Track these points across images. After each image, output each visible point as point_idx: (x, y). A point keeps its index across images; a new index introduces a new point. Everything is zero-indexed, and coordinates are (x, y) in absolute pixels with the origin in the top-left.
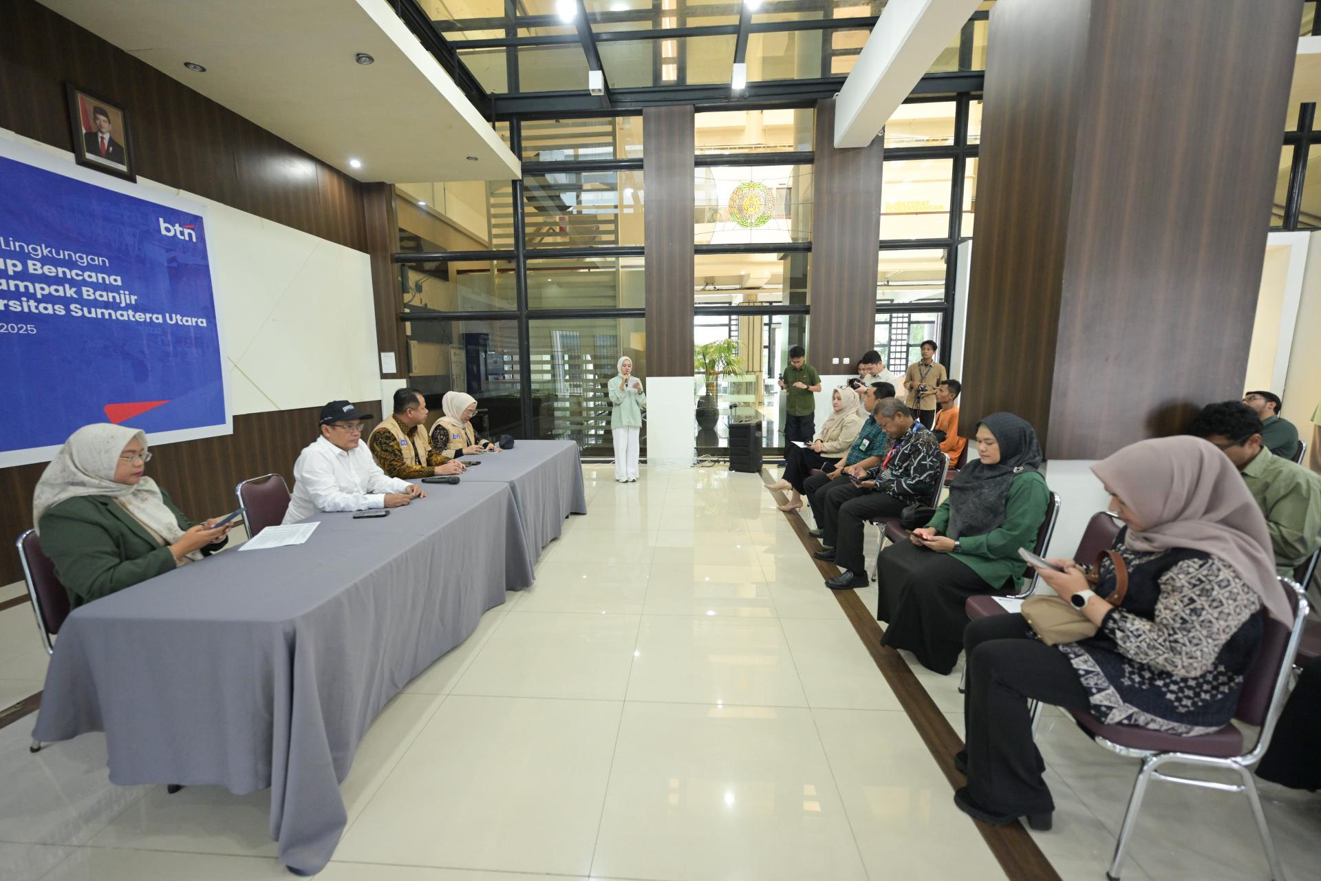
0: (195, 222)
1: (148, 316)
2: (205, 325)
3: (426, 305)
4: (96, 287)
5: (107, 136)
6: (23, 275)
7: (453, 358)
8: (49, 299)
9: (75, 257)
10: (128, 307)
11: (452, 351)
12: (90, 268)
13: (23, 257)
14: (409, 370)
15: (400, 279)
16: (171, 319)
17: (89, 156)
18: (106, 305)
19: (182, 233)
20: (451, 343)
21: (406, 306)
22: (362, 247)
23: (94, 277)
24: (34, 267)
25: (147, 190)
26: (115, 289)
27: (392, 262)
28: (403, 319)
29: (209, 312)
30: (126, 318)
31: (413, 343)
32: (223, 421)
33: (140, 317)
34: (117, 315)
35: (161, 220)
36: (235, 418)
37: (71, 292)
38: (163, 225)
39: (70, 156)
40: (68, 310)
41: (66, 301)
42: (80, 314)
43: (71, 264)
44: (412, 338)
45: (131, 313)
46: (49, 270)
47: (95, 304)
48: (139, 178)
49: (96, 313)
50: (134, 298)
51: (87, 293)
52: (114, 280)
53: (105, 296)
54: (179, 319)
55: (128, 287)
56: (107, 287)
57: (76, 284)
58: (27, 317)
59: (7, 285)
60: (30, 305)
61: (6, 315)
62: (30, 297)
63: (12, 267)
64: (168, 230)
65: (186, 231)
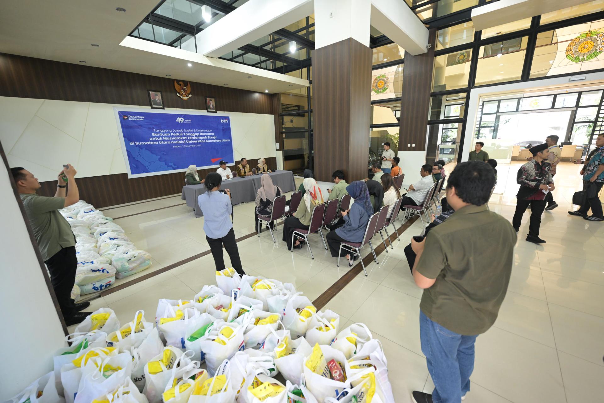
0: (228, 118)
1: (219, 140)
2: (229, 141)
3: (294, 126)
4: (210, 136)
5: (212, 105)
6: (200, 136)
7: (304, 143)
8: (203, 139)
10: (215, 139)
11: (304, 140)
12: (209, 132)
13: (199, 132)
14: (284, 148)
15: (281, 121)
17: (209, 110)
18: (212, 139)
19: (225, 121)
20: (305, 137)
21: (283, 128)
22: (271, 113)
23: (210, 134)
24: (201, 134)
25: (220, 114)
27: (279, 116)
28: (282, 133)
29: (230, 137)
31: (285, 140)
32: (233, 162)
33: (217, 141)
34: (213, 141)
36: (236, 162)
37: (206, 138)
38: (221, 120)
40: (206, 141)
41: (205, 139)
43: (206, 132)
44: (285, 138)
45: (216, 140)
46: (203, 134)
47: (210, 139)
48: (217, 111)
49: (210, 141)
50: (216, 137)
51: (209, 137)
52: (213, 134)
53: (211, 138)
54: (224, 140)
55: (215, 135)
56: (212, 136)
57: (207, 136)
58: (200, 143)
59: (197, 138)
60: (200, 141)
61: (197, 143)
62: (200, 139)
63: (198, 134)
64: (222, 121)
65: (226, 121)
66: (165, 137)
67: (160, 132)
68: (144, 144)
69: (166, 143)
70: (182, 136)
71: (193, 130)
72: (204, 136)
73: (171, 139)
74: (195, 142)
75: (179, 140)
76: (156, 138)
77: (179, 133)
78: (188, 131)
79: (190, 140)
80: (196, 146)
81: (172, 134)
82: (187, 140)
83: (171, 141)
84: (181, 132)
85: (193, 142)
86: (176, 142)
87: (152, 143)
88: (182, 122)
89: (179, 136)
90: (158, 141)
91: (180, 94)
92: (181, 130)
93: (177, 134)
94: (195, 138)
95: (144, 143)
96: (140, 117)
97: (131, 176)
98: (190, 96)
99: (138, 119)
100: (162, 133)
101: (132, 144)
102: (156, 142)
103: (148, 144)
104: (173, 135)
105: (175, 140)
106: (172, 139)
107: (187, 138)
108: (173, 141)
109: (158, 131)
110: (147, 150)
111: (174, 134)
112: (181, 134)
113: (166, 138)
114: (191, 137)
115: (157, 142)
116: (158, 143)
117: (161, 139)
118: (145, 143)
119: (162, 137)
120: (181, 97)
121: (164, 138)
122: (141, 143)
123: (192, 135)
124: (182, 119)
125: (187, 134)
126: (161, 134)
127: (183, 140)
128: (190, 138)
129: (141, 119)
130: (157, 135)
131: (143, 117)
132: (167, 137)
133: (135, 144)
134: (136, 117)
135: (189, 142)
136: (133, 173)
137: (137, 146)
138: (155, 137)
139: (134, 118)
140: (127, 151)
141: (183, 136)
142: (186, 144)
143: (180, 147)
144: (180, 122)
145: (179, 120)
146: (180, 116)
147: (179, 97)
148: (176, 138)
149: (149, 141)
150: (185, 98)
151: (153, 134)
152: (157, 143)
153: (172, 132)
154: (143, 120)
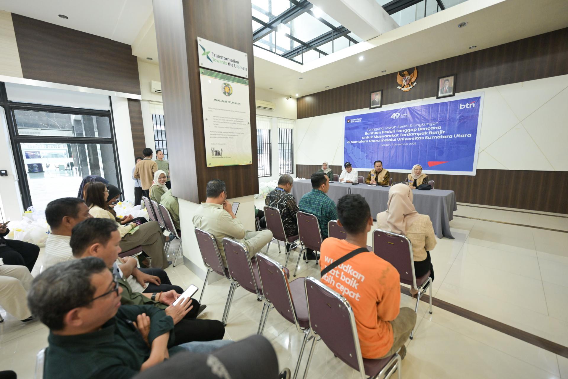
0: (477, 100)
1: (447, 136)
2: (470, 136)
4: (433, 131)
5: (447, 87)
6: (417, 132)
8: (421, 136)
9: (429, 124)
10: (441, 134)
12: (433, 126)
13: (417, 127)
16: (456, 136)
17: (441, 95)
18: (435, 135)
19: (469, 106)
23: (433, 128)
24: (419, 129)
25: (460, 96)
26: (439, 130)
30: (440, 138)
32: (471, 170)
33: (445, 137)
34: (437, 137)
35: (461, 104)
36: (478, 170)
37: (426, 133)
38: (461, 105)
40: (425, 138)
41: (424, 136)
42: (427, 138)
43: (428, 126)
45: (442, 136)
46: (423, 129)
47: (432, 135)
48: (456, 94)
49: (432, 138)
50: (444, 132)
51: (430, 133)
52: (439, 128)
53: (435, 133)
54: (459, 136)
55: (443, 129)
56: (436, 130)
57: (428, 131)
58: (415, 141)
59: (413, 134)
60: (417, 138)
61: (411, 141)
62: (417, 136)
63: (415, 130)
64: (463, 107)
65: (471, 105)
66: (375, 135)
67: (371, 131)
69: (375, 142)
70: (393, 134)
71: (409, 126)
72: (424, 131)
73: (381, 137)
74: (409, 139)
75: (391, 138)
76: (367, 137)
77: (391, 130)
78: (403, 127)
80: (409, 144)
81: (383, 132)
82: (400, 137)
83: (380, 139)
84: (394, 129)
85: (406, 140)
86: (386, 140)
87: (363, 142)
88: (397, 118)
89: (391, 134)
90: (368, 139)
91: (401, 86)
92: (394, 127)
93: (389, 132)
94: (409, 134)
95: (357, 142)
96: (359, 119)
98: (415, 84)
99: (357, 121)
100: (374, 132)
101: (349, 142)
103: (360, 142)
105: (385, 138)
106: (382, 137)
107: (399, 135)
108: (383, 139)
109: (371, 130)
110: (358, 148)
111: (386, 132)
112: (393, 131)
113: (377, 137)
114: (405, 133)
115: (368, 141)
116: (369, 141)
117: (372, 137)
119: (373, 135)
120: (402, 89)
122: (355, 142)
123: (406, 131)
124: (397, 115)
125: (400, 131)
126: (372, 133)
127: (394, 138)
128: (403, 135)
129: (359, 120)
130: (369, 134)
131: (361, 119)
132: (379, 135)
133: (351, 142)
134: (356, 119)
135: (400, 139)
137: (351, 144)
138: (366, 136)
139: (354, 121)
140: (345, 148)
141: (396, 133)
142: (397, 142)
143: (389, 145)
144: (394, 118)
145: (394, 115)
146: (395, 111)
147: (400, 89)
148: (386, 136)
149: (361, 139)
150: (407, 89)
151: (366, 134)
152: (367, 141)
153: (385, 130)
154: (360, 121)
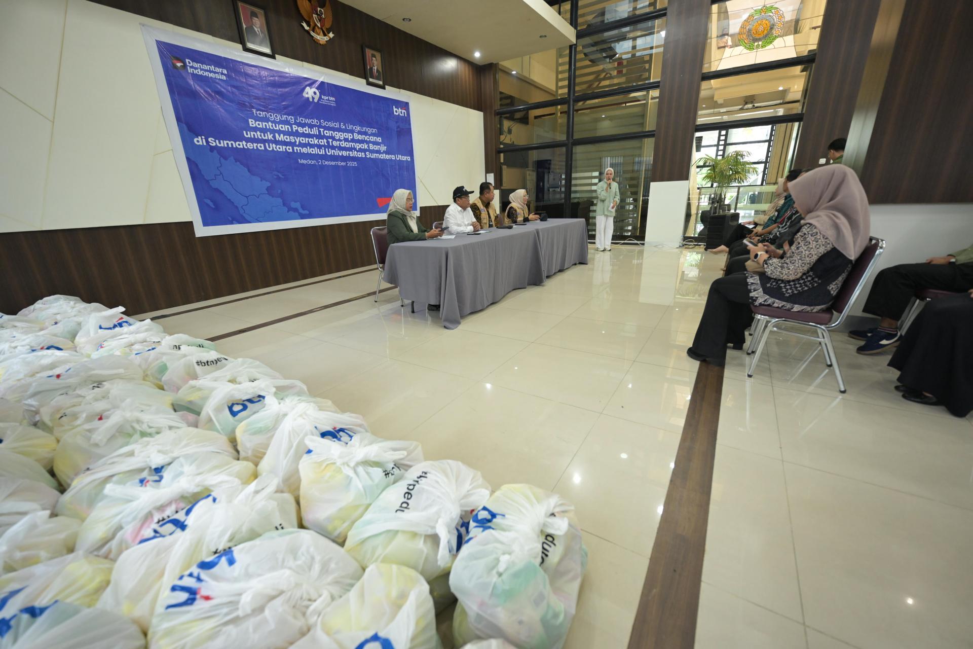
0: (405, 106)
1: (390, 156)
2: (409, 160)
3: (513, 142)
5: (376, 68)
6: (353, 140)
7: (528, 177)
8: (361, 150)
9: (367, 130)
10: (384, 152)
11: (528, 172)
12: (372, 134)
13: (352, 132)
14: (501, 184)
15: (499, 126)
16: (398, 157)
17: (371, 80)
18: (377, 152)
19: (402, 112)
20: (528, 167)
21: (501, 143)
22: (478, 108)
23: (373, 139)
24: (356, 136)
25: (390, 93)
26: (380, 144)
27: (495, 115)
28: (499, 152)
29: (411, 153)
30: (383, 158)
31: (504, 167)
33: (388, 157)
34: (380, 156)
35: (394, 107)
36: (421, 208)
37: (366, 147)
38: (395, 109)
39: (364, 81)
40: (365, 155)
41: (364, 151)
42: (369, 156)
43: (365, 133)
44: (504, 164)
45: (385, 155)
46: (360, 137)
47: (373, 151)
48: (387, 87)
49: (374, 156)
50: (385, 147)
51: (371, 146)
52: (379, 140)
53: (377, 148)
54: (400, 157)
55: (382, 142)
56: (375, 143)
57: (368, 142)
58: (354, 159)
59: (348, 145)
60: (354, 154)
61: (348, 159)
62: (355, 149)
63: (349, 136)
64: (396, 111)
66: (280, 132)
67: (266, 120)
68: (230, 146)
69: (281, 150)
70: (317, 137)
71: (340, 125)
72: (362, 142)
73: (292, 139)
74: (345, 153)
75: (312, 146)
76: (258, 133)
77: (311, 126)
78: (331, 124)
79: (333, 148)
80: (347, 164)
81: (295, 128)
82: (329, 147)
83: (293, 144)
84: (315, 126)
85: (342, 155)
86: (304, 150)
87: (250, 146)
88: (316, 100)
89: (313, 136)
90: (264, 141)
91: (309, 25)
92: (315, 122)
93: (306, 130)
94: (344, 144)
95: (230, 143)
96: (218, 70)
97: (201, 231)
98: (331, 35)
99: (211, 75)
100: (272, 122)
101: (199, 141)
102: (259, 145)
103: (241, 147)
104: (297, 131)
105: (302, 145)
106: (296, 142)
107: (329, 143)
108: (298, 146)
109: (263, 114)
110: (238, 163)
111: (300, 130)
112: (315, 131)
113: (280, 137)
114: (336, 140)
115: (262, 145)
116: (265, 146)
117: (270, 137)
118: (232, 144)
119: (273, 132)
120: (312, 33)
121: (277, 135)
122: (224, 144)
123: (338, 135)
124: (315, 93)
125: (328, 133)
126: (270, 125)
127: (319, 147)
128: (335, 144)
129: (219, 74)
130: (261, 125)
131: (223, 71)
133: (207, 142)
134: (205, 67)
135: (331, 152)
136: (206, 223)
137: (212, 149)
138: (255, 129)
139: (202, 70)
140: (188, 159)
141: (319, 137)
142: (325, 157)
143: (313, 162)
144: (312, 100)
145: (310, 93)
146: (312, 83)
147: (308, 32)
148: (304, 140)
149: (241, 138)
150: (322, 39)
151: (252, 122)
152: (261, 147)
153: (295, 123)
154: (224, 78)
